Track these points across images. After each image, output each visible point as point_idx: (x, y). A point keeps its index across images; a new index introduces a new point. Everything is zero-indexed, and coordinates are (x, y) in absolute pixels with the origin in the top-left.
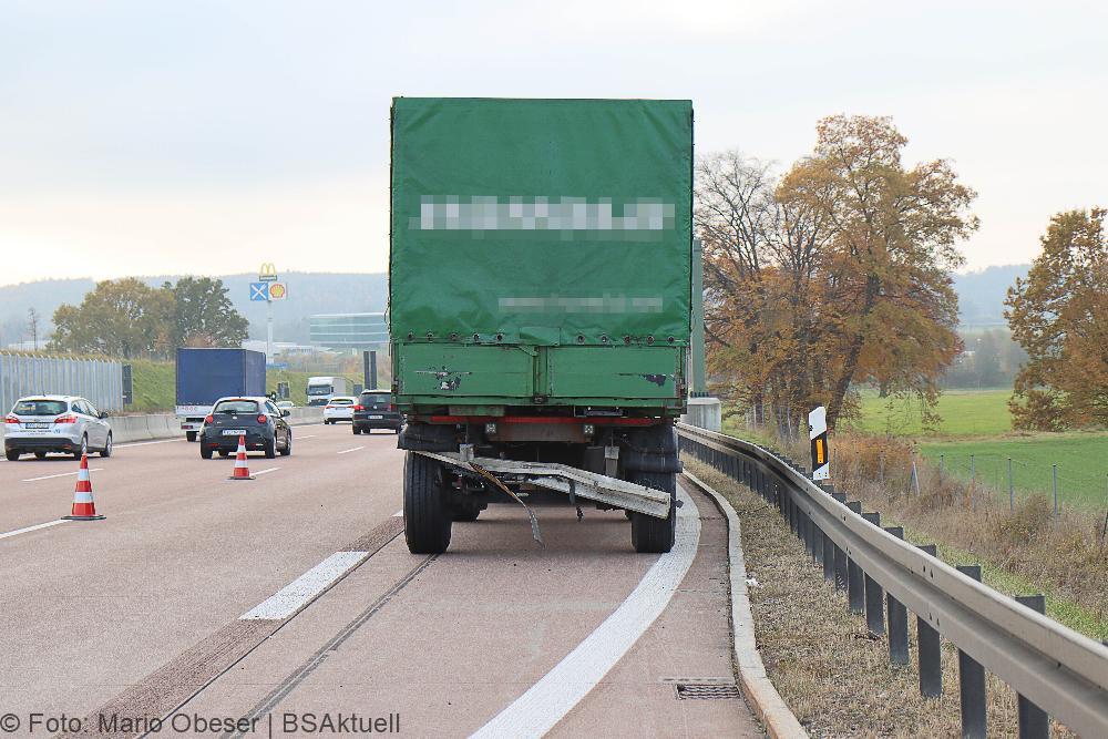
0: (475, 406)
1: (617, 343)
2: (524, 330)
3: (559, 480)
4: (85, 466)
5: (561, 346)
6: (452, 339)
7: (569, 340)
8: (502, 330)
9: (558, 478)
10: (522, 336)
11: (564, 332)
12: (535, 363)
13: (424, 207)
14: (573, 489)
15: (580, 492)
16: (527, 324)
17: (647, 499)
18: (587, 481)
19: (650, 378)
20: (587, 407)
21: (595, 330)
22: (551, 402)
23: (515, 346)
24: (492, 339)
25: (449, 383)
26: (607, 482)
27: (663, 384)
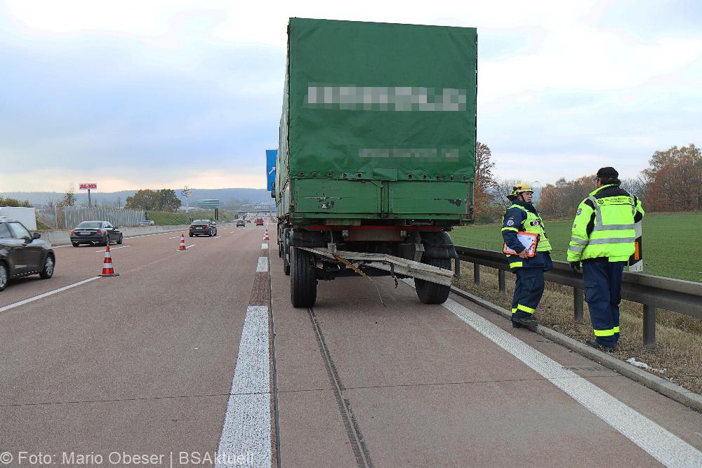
0: (342, 219)
1: (432, 180)
2: (376, 170)
3: (384, 264)
4: (108, 250)
5: (399, 181)
6: (329, 176)
7: (404, 177)
8: (361, 170)
9: (384, 263)
10: (374, 174)
11: (400, 172)
12: (381, 191)
13: (310, 89)
14: (393, 268)
15: (397, 270)
16: (377, 167)
17: (439, 274)
18: (401, 264)
19: (451, 201)
20: (411, 220)
21: (419, 171)
22: (392, 217)
23: (369, 181)
24: (355, 176)
25: (327, 205)
26: (415, 264)
27: (459, 205)
